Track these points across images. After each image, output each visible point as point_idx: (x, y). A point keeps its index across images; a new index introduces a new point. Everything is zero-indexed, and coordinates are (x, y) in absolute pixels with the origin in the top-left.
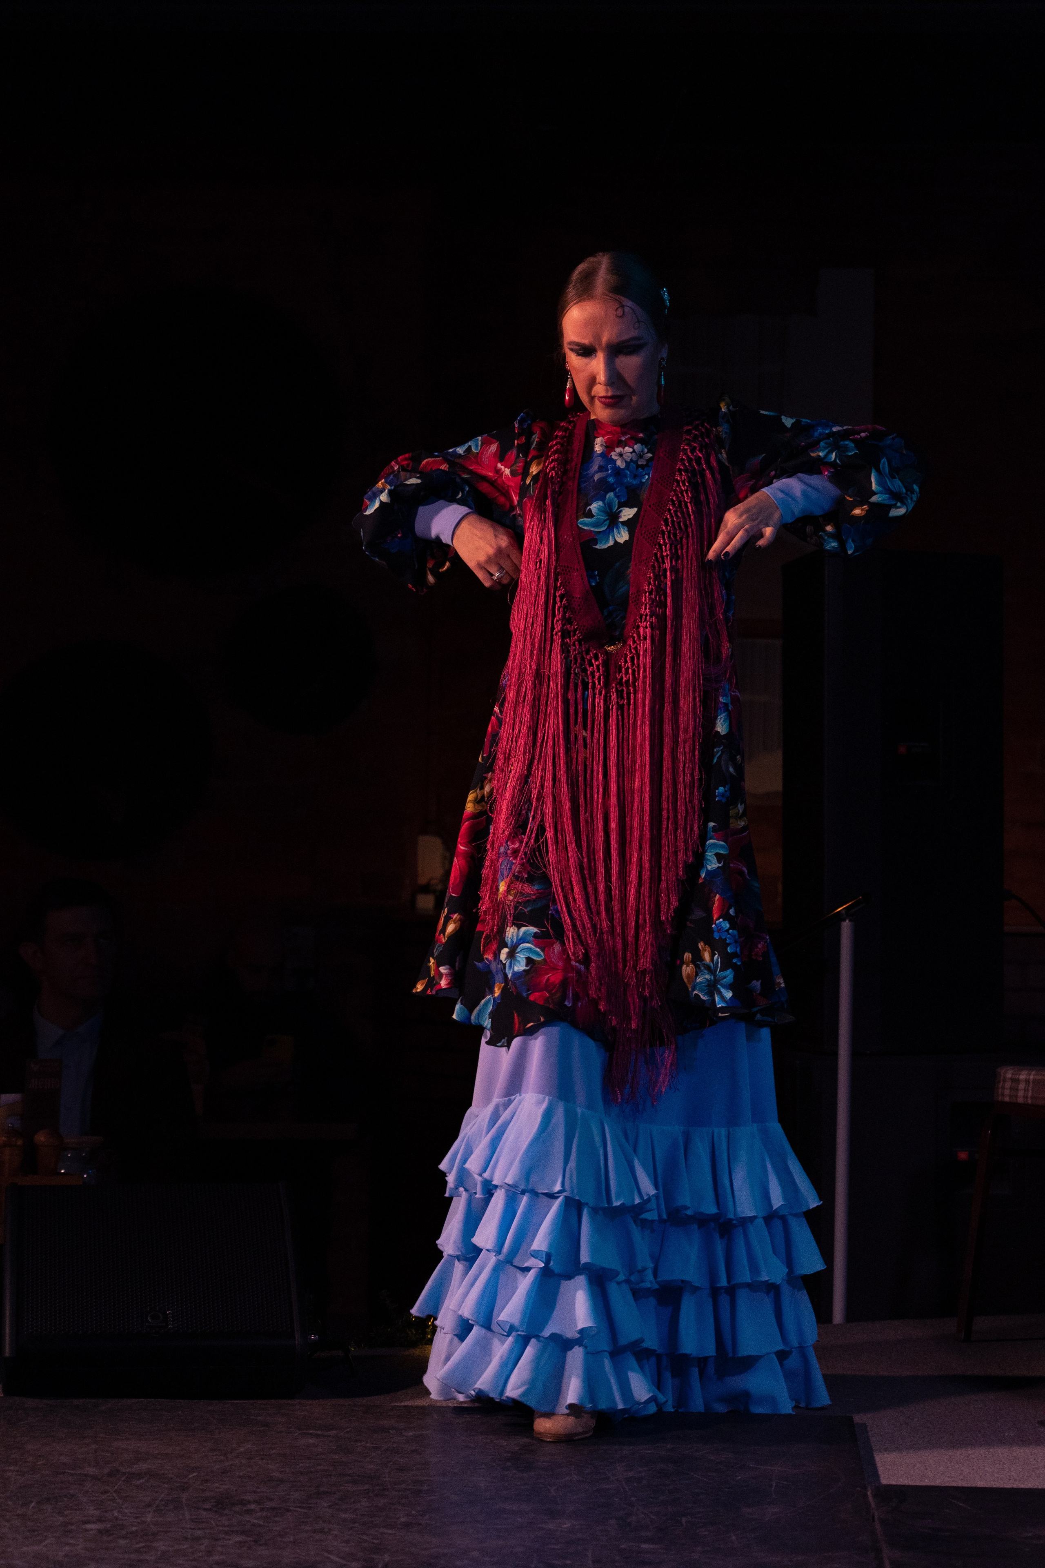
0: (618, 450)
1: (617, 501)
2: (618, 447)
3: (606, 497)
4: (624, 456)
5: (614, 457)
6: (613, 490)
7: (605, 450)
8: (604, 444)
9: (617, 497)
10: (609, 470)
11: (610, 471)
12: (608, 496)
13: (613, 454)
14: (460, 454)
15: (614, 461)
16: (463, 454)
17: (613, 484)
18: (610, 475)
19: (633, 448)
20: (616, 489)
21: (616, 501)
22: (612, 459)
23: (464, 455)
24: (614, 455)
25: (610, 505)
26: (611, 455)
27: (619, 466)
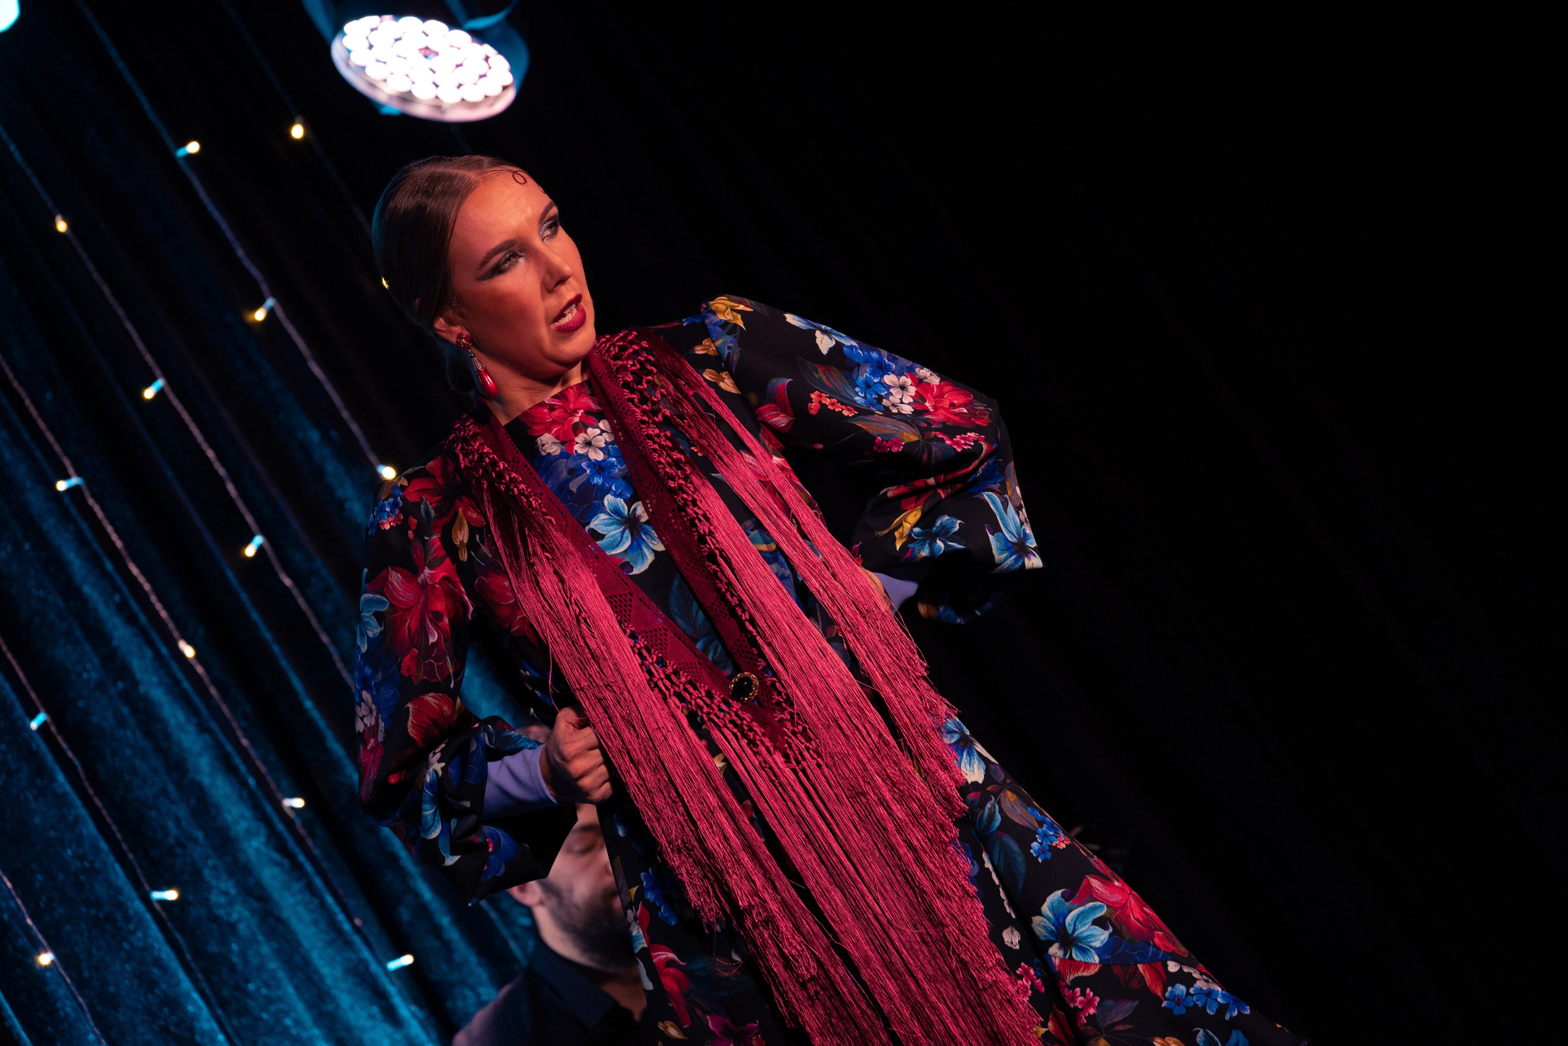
0: (580, 438)
1: (622, 500)
2: (577, 435)
3: (603, 504)
4: (593, 443)
5: (581, 452)
6: (608, 491)
7: (564, 447)
8: (557, 441)
9: (620, 495)
10: (586, 471)
11: (588, 471)
12: (606, 502)
13: (576, 447)
14: (381, 633)
15: (585, 457)
16: (382, 628)
17: (603, 484)
18: (592, 475)
19: (599, 428)
20: (611, 487)
21: (621, 502)
22: (581, 455)
23: (385, 628)
24: (578, 449)
25: (616, 511)
26: (576, 451)
27: (595, 460)
